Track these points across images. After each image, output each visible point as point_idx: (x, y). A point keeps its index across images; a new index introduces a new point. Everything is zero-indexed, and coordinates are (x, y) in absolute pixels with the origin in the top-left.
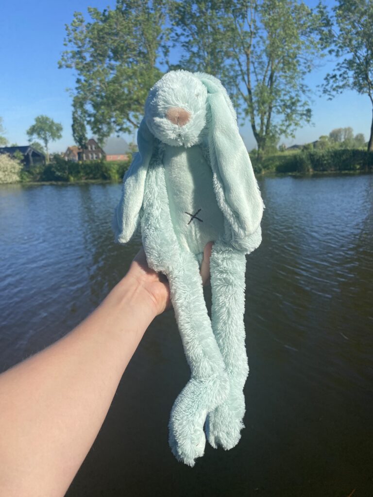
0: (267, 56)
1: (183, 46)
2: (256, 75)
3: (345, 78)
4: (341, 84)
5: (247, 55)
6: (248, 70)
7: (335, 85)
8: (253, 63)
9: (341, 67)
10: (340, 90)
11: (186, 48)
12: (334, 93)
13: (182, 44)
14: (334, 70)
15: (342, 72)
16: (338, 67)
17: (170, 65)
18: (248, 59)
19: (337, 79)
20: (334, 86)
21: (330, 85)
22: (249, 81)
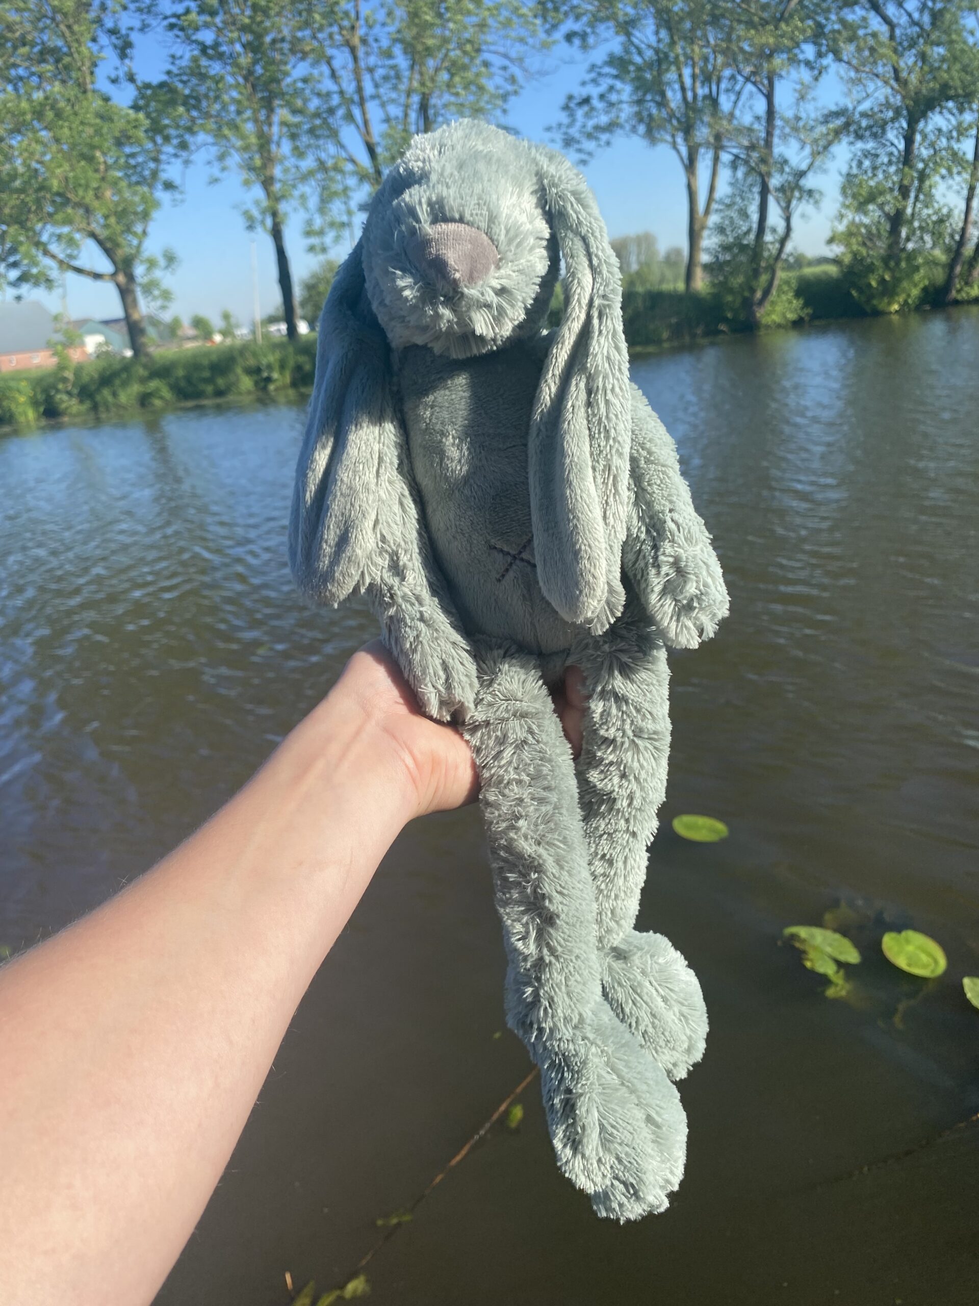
0: (405, 52)
1: (172, 27)
2: (383, 105)
3: (611, 105)
4: (604, 119)
5: (353, 50)
6: (360, 90)
7: (591, 123)
8: (371, 70)
9: (600, 74)
10: (604, 137)
11: (180, 33)
12: (589, 145)
13: (165, 23)
14: (584, 84)
15: (603, 88)
16: (593, 75)
17: (139, 84)
18: (355, 59)
19: (593, 109)
20: (589, 128)
21: (578, 124)
22: (366, 123)
